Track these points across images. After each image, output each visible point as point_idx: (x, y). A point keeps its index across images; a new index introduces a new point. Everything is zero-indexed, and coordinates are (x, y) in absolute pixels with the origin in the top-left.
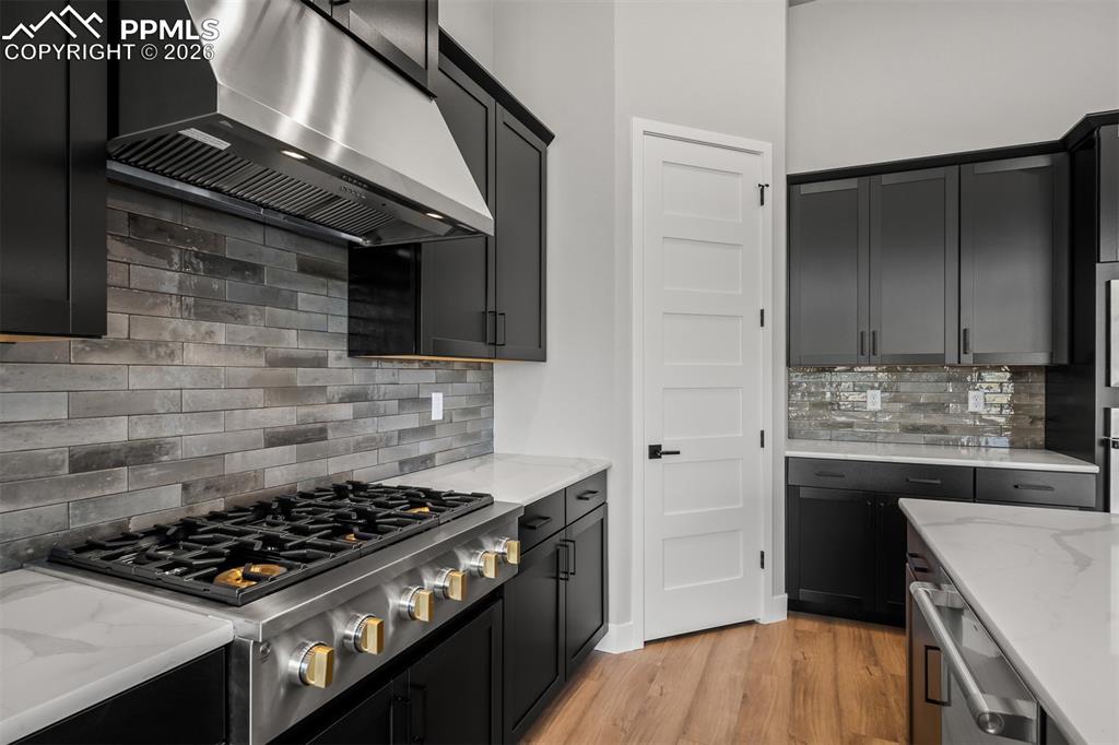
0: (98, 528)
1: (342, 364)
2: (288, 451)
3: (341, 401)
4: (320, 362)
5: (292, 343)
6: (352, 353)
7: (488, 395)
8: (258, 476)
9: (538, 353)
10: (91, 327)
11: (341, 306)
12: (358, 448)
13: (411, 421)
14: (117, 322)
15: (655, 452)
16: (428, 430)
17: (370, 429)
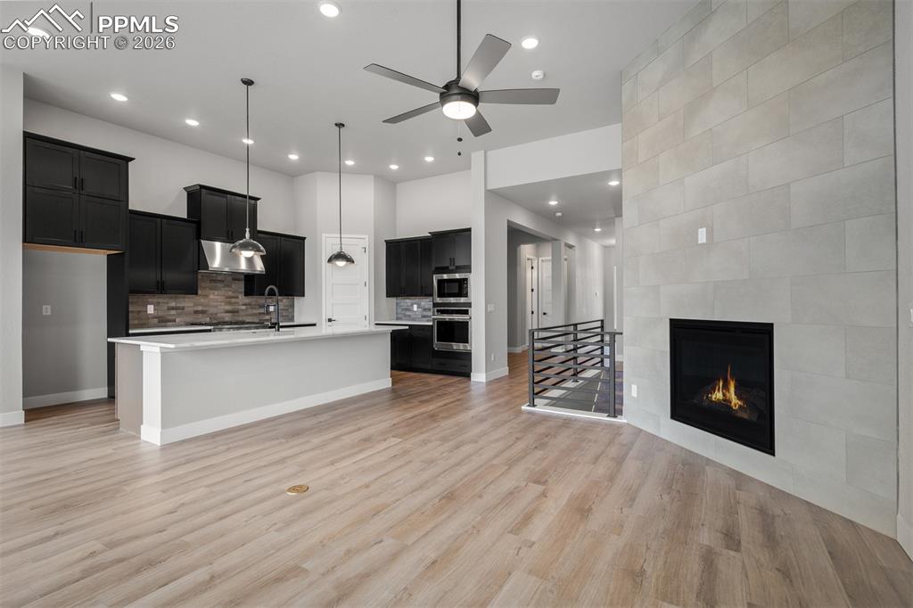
1: (243, 298)
2: (230, 314)
3: (242, 305)
4: (237, 297)
5: (230, 294)
6: (245, 295)
7: (292, 305)
8: (223, 318)
9: (303, 295)
10: (196, 294)
11: (243, 286)
12: (246, 315)
13: (262, 311)
14: (200, 292)
15: (330, 320)
17: (250, 311)
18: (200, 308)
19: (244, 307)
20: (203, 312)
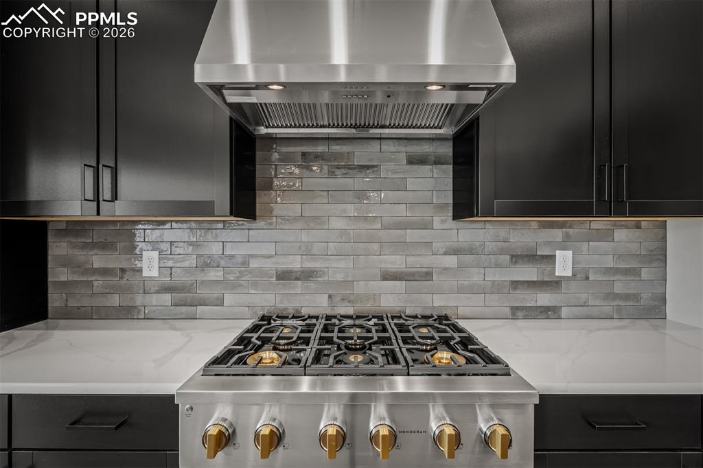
0: (287, 309)
1: (446, 226)
2: (399, 285)
3: (445, 254)
4: (426, 226)
5: (401, 212)
6: (455, 218)
7: (659, 256)
11: (446, 183)
12: (461, 290)
16: (554, 284)
17: (476, 276)
18: (295, 263)
19: (451, 261)
20: (307, 275)
